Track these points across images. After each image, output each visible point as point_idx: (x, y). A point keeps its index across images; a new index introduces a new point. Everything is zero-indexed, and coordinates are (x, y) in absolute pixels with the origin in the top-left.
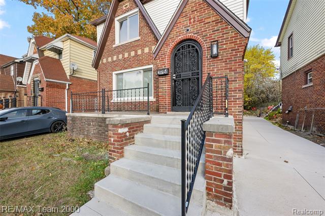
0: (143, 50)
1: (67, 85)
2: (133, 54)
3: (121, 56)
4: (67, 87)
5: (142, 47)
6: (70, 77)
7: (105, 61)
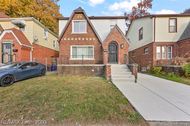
0: (89, 39)
1: (32, 48)
2: (83, 39)
3: (76, 39)
4: (32, 50)
5: (89, 37)
6: (33, 44)
7: (65, 39)
